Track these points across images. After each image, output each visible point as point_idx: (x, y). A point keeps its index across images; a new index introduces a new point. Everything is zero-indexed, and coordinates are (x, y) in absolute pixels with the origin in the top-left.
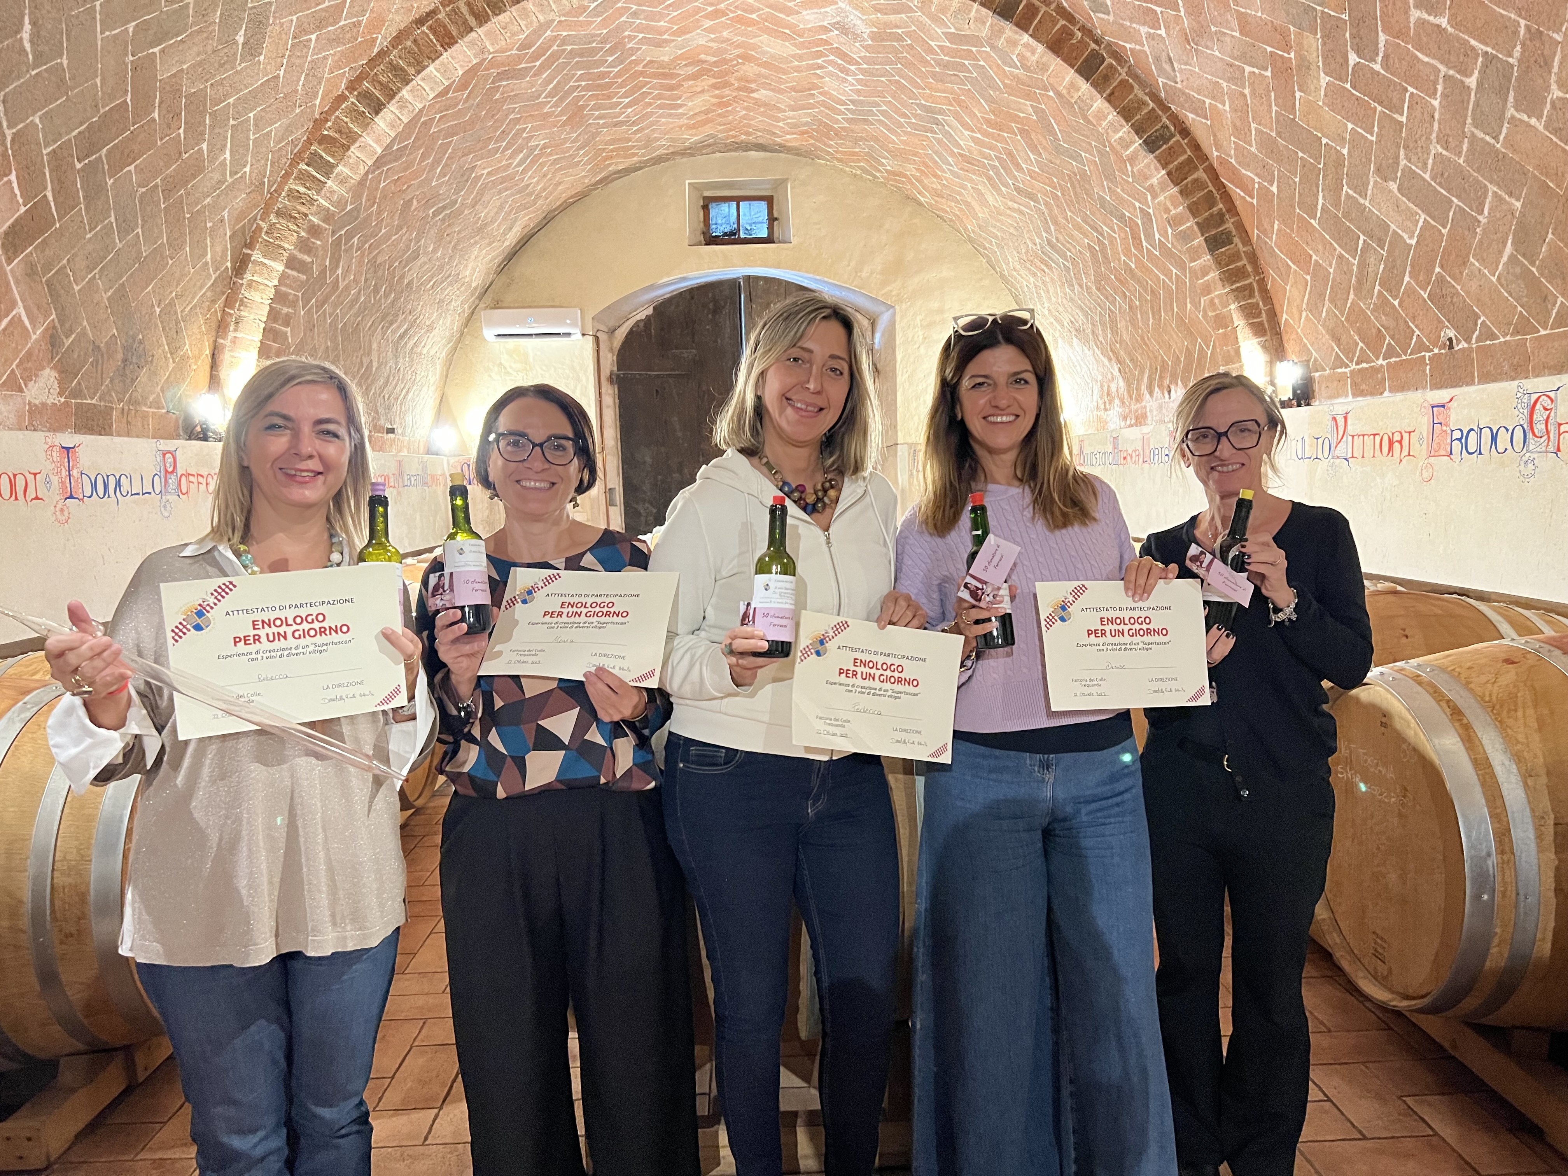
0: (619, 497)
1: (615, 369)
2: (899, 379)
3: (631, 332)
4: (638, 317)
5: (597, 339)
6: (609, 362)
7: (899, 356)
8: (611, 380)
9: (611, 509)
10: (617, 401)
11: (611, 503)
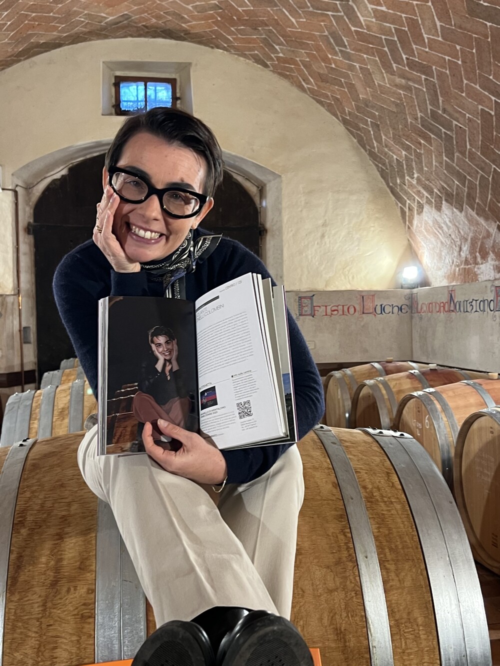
0: (33, 336)
1: (32, 221)
2: (284, 238)
3: (48, 189)
4: (55, 177)
5: (16, 193)
6: (26, 215)
7: (285, 217)
8: (29, 230)
9: (25, 346)
10: (33, 249)
11: (25, 340)
